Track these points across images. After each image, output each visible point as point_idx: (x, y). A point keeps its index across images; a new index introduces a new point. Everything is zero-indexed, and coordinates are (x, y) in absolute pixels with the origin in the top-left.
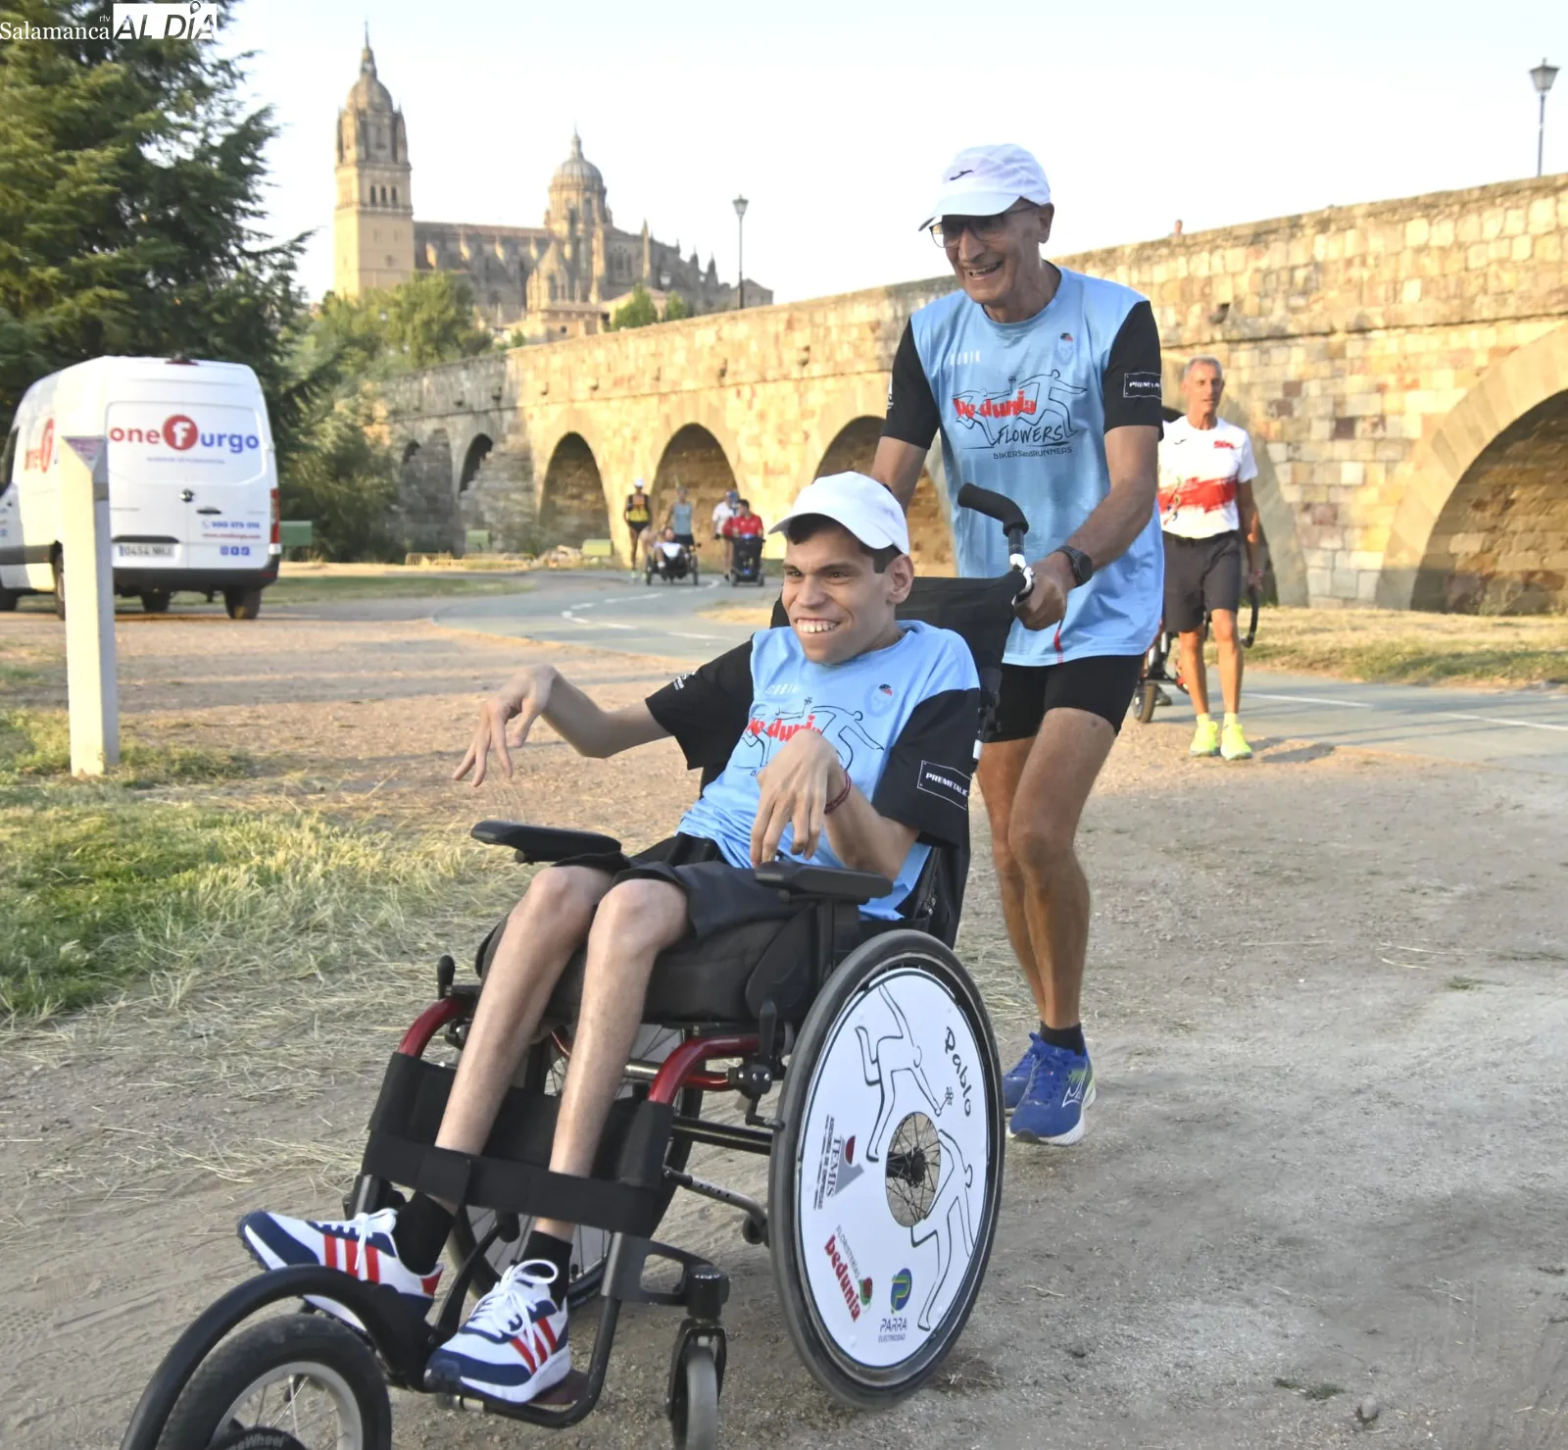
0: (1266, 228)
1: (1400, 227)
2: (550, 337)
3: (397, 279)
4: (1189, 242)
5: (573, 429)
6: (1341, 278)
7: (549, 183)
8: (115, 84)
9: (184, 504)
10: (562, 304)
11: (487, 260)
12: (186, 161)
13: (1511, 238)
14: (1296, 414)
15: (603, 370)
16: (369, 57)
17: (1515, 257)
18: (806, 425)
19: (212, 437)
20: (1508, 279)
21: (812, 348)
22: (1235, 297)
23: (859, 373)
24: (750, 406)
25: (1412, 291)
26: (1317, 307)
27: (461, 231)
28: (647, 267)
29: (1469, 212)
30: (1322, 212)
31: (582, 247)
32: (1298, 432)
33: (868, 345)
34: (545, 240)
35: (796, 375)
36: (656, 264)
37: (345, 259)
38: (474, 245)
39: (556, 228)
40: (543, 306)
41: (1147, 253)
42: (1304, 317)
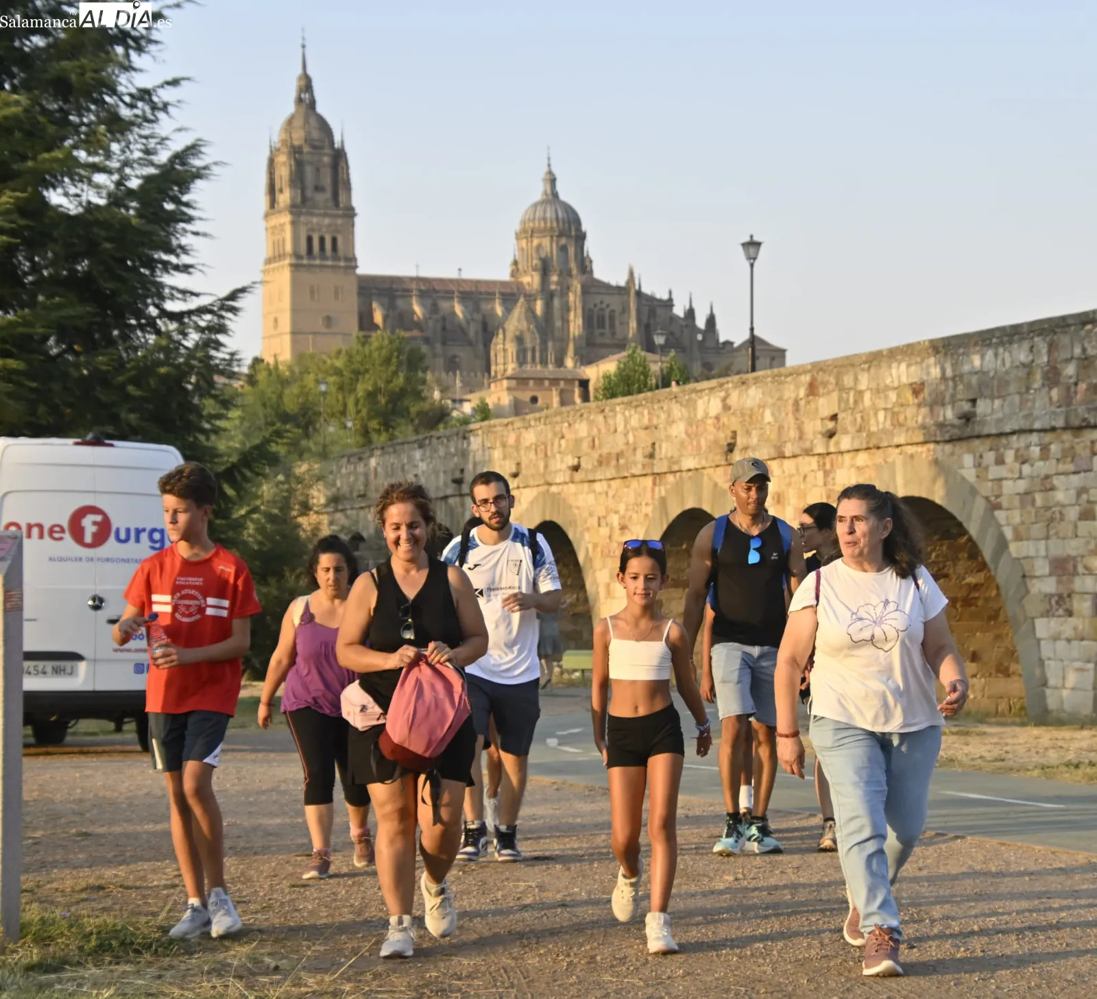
2: (518, 409)
3: (337, 343)
7: (517, 227)
8: (15, 117)
9: (93, 612)
10: (533, 369)
11: (444, 319)
12: (98, 207)
15: (585, 445)
16: (306, 85)
19: (128, 531)
21: (840, 417)
23: (898, 446)
27: (414, 286)
28: (633, 324)
31: (556, 302)
33: (910, 412)
34: (513, 294)
35: (820, 449)
36: (645, 320)
37: (276, 320)
38: (429, 302)
39: (526, 280)
40: (510, 372)
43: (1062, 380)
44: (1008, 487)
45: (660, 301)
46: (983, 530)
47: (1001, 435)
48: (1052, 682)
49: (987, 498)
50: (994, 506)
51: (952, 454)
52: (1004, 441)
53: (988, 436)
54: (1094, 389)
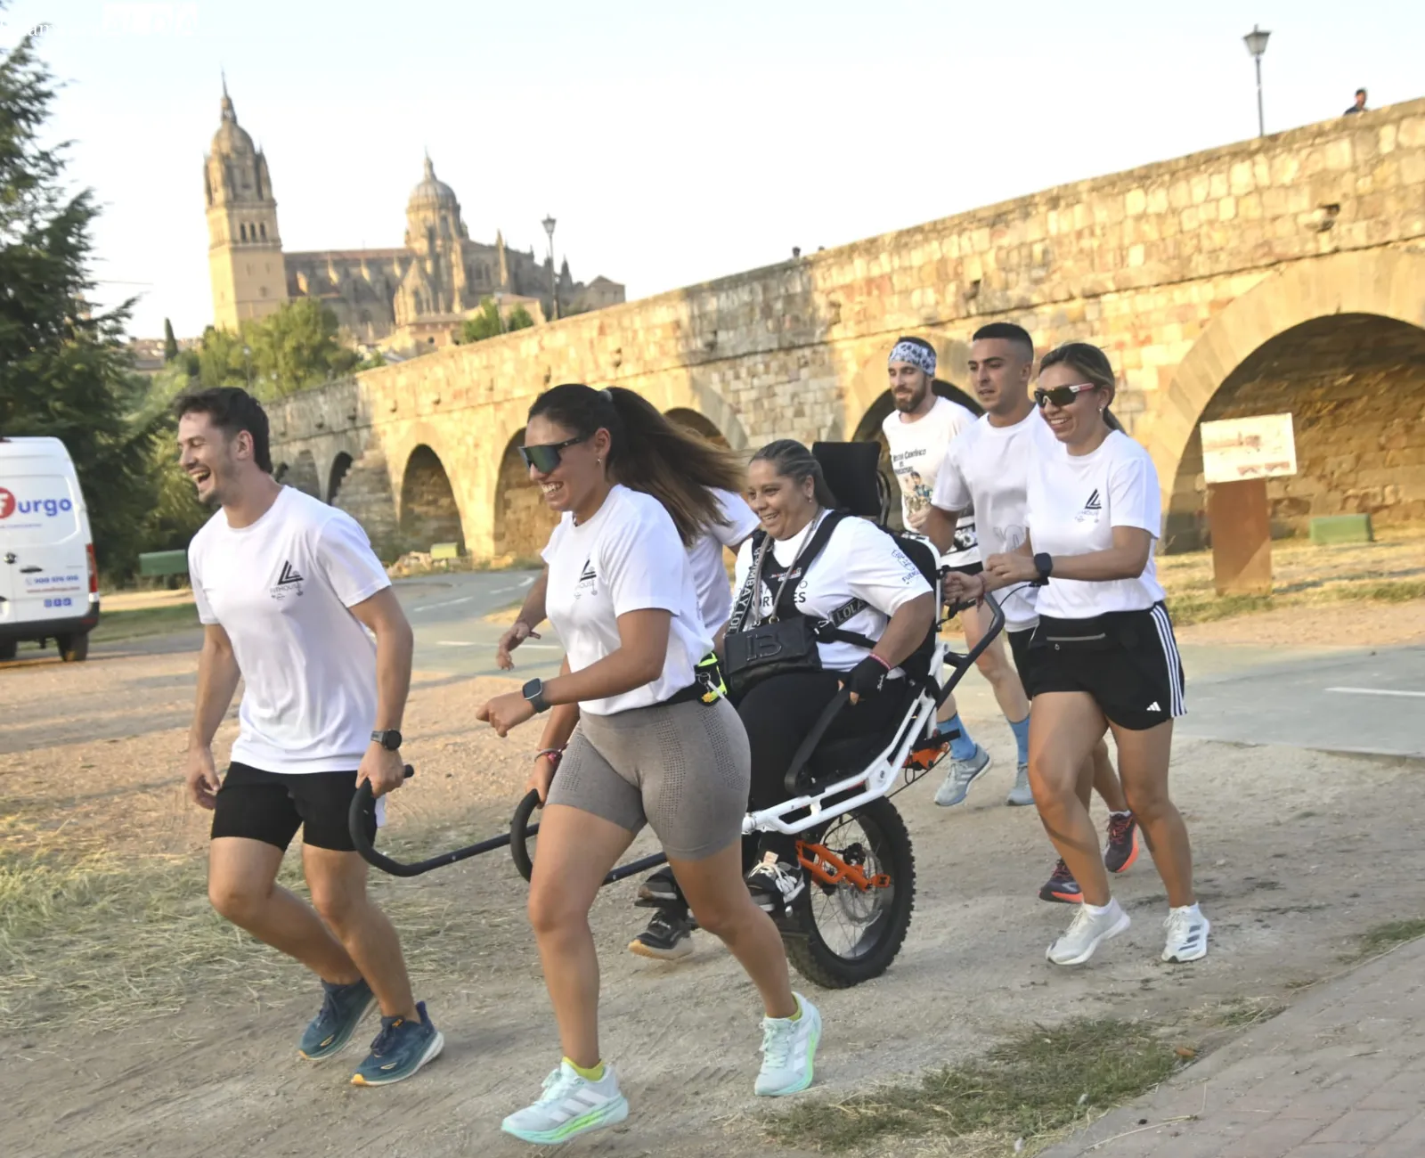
0: (1004, 209)
1: (1121, 198)
2: (420, 350)
3: (274, 309)
4: (940, 227)
5: (422, 441)
6: (1075, 249)
7: (406, 204)
9: (8, 565)
10: (430, 316)
11: (355, 282)
13: (1218, 200)
15: (443, 384)
16: (228, 105)
17: (1222, 217)
19: (28, 504)
20: (1218, 238)
21: (623, 350)
22: (985, 274)
23: (665, 370)
25: (1136, 256)
26: (1056, 277)
27: (328, 258)
28: (504, 275)
29: (1178, 180)
30: (1051, 190)
31: (443, 262)
33: (672, 343)
34: (407, 258)
35: (611, 375)
36: (513, 270)
37: (223, 294)
38: (342, 270)
39: (417, 246)
40: (410, 320)
41: (905, 239)
42: (1046, 287)
43: (775, 313)
44: (746, 397)
45: (524, 254)
46: (730, 430)
47: (736, 357)
49: (731, 406)
50: (736, 411)
51: (703, 373)
52: (738, 361)
53: (727, 359)
54: (796, 319)
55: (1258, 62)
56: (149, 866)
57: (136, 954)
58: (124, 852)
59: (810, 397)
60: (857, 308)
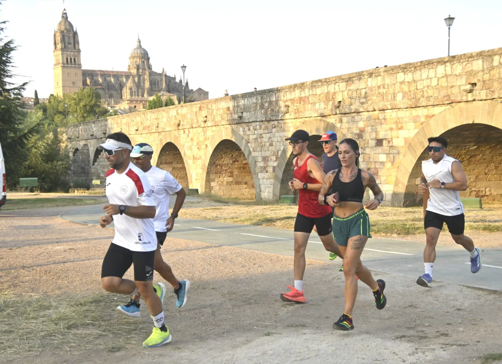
0: (352, 76)
1: (395, 75)
2: (131, 110)
3: (77, 90)
4: (328, 80)
6: (377, 93)
7: (130, 56)
10: (135, 97)
11: (108, 83)
13: (431, 79)
14: (364, 138)
15: (140, 124)
16: (65, 12)
17: (432, 85)
18: (206, 143)
20: (430, 92)
21: (208, 116)
22: (343, 99)
23: (223, 125)
24: (188, 136)
25: (399, 97)
26: (370, 102)
27: (99, 73)
28: (164, 84)
29: (417, 70)
30: (370, 70)
31: (141, 78)
32: (364, 144)
33: (226, 115)
34: (128, 75)
35: (203, 126)
36: (167, 83)
37: (58, 83)
38: (103, 78)
39: (132, 71)
40: (128, 99)
41: (314, 84)
42: (365, 106)
43: (265, 108)
45: (172, 77)
46: (245, 149)
47: (249, 122)
48: (262, 191)
49: (246, 140)
50: (248, 142)
51: (237, 127)
52: (250, 124)
53: (246, 123)
54: (272, 110)
55: (449, 28)
56: (26, 298)
57: (22, 331)
58: (16, 292)
59: (275, 139)
60: (295, 108)
